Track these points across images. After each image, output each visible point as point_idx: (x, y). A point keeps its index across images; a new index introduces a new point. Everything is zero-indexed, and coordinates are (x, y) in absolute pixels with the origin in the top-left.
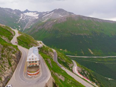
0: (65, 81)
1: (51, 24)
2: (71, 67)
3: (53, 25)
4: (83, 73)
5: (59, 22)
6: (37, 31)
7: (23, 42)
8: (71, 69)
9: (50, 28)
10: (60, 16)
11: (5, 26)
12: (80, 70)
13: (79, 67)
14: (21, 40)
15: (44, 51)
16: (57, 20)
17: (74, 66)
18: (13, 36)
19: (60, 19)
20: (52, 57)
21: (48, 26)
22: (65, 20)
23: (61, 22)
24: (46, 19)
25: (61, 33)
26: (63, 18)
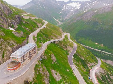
0: (58, 82)
1: (90, 15)
2: (90, 67)
3: (92, 16)
4: (107, 76)
5: (101, 12)
6: (75, 22)
7: (44, 34)
8: (89, 68)
9: (89, 19)
10: (105, 4)
11: (37, 18)
12: (103, 72)
13: (103, 69)
14: (43, 32)
15: (62, 44)
16: (99, 10)
17: (95, 66)
18: (38, 28)
19: (103, 9)
20: (69, 52)
21: (86, 17)
22: (110, 9)
23: (104, 12)
24: (87, 9)
25: (101, 24)
26: (107, 7)
